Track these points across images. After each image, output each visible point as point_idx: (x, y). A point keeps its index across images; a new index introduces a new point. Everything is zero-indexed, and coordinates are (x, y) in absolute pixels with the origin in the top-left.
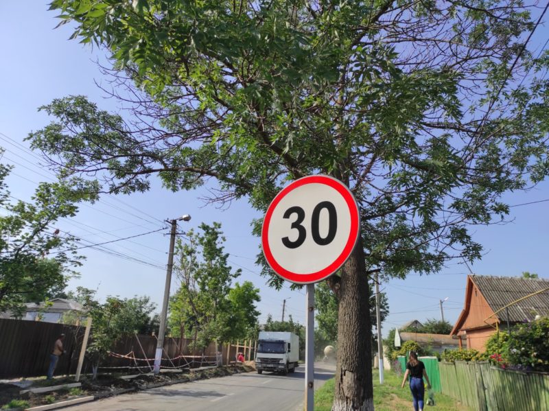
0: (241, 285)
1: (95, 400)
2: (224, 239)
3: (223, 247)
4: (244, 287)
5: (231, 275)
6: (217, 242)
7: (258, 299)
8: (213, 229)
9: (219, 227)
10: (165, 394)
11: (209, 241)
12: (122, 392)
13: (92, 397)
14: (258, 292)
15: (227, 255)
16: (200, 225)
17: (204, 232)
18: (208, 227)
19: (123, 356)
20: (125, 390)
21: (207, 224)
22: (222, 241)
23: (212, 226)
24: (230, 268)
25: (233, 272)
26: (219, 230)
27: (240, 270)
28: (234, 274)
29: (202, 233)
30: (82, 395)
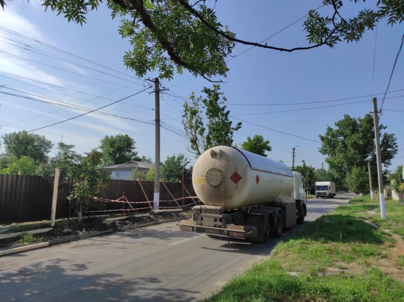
0: (252, 139)
1: (50, 245)
2: (225, 99)
3: (226, 106)
4: (254, 140)
5: (233, 129)
6: (218, 102)
7: (269, 149)
8: (214, 91)
9: (219, 89)
10: (147, 234)
11: (211, 102)
12: (94, 234)
13: (47, 243)
14: (268, 143)
15: (228, 112)
16: (203, 89)
17: (207, 95)
18: (209, 90)
20: (99, 233)
21: (208, 88)
22: (223, 100)
23: (212, 88)
24: (231, 123)
25: (234, 125)
26: (218, 91)
27: (240, 124)
28: (235, 127)
29: (205, 96)
30: (34, 241)
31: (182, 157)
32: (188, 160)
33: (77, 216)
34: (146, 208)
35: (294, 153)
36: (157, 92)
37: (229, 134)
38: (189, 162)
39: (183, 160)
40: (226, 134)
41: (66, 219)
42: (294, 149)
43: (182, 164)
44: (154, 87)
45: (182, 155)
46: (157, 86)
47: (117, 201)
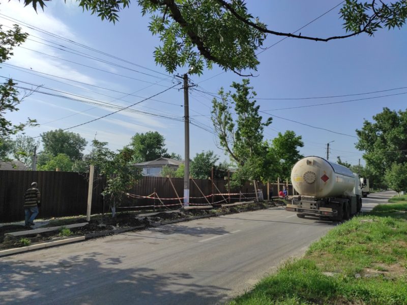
0: (283, 135)
1: (87, 239)
2: (255, 94)
3: (255, 101)
4: (286, 135)
5: (263, 124)
6: (248, 97)
7: (301, 145)
8: (243, 86)
9: (248, 83)
10: (178, 231)
11: (240, 97)
12: (127, 229)
13: (83, 237)
14: (301, 139)
15: (258, 107)
16: (232, 84)
17: (236, 90)
18: (238, 85)
19: (145, 197)
20: (132, 228)
21: (237, 83)
22: (253, 95)
23: (242, 83)
24: (261, 118)
25: (264, 121)
26: (248, 86)
27: (270, 119)
28: (265, 123)
29: (234, 91)
30: (72, 235)
31: (211, 154)
32: (217, 157)
33: (111, 211)
34: (176, 205)
35: (328, 149)
36: (186, 88)
37: (259, 130)
38: (218, 159)
39: (213, 157)
40: (256, 129)
41: (101, 214)
42: (328, 145)
43: (211, 161)
44: (183, 84)
45: (211, 152)
46: (186, 83)
47: (148, 197)
